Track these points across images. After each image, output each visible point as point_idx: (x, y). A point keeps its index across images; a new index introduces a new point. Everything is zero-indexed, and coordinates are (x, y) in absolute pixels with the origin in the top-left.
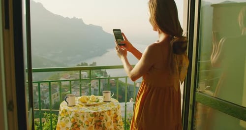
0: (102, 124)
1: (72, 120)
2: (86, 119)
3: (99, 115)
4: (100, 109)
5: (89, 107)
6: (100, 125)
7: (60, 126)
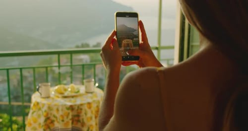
0: (81, 118)
1: (45, 114)
2: (61, 113)
3: (76, 108)
4: (78, 101)
5: (66, 99)
6: (78, 121)
7: (32, 122)
